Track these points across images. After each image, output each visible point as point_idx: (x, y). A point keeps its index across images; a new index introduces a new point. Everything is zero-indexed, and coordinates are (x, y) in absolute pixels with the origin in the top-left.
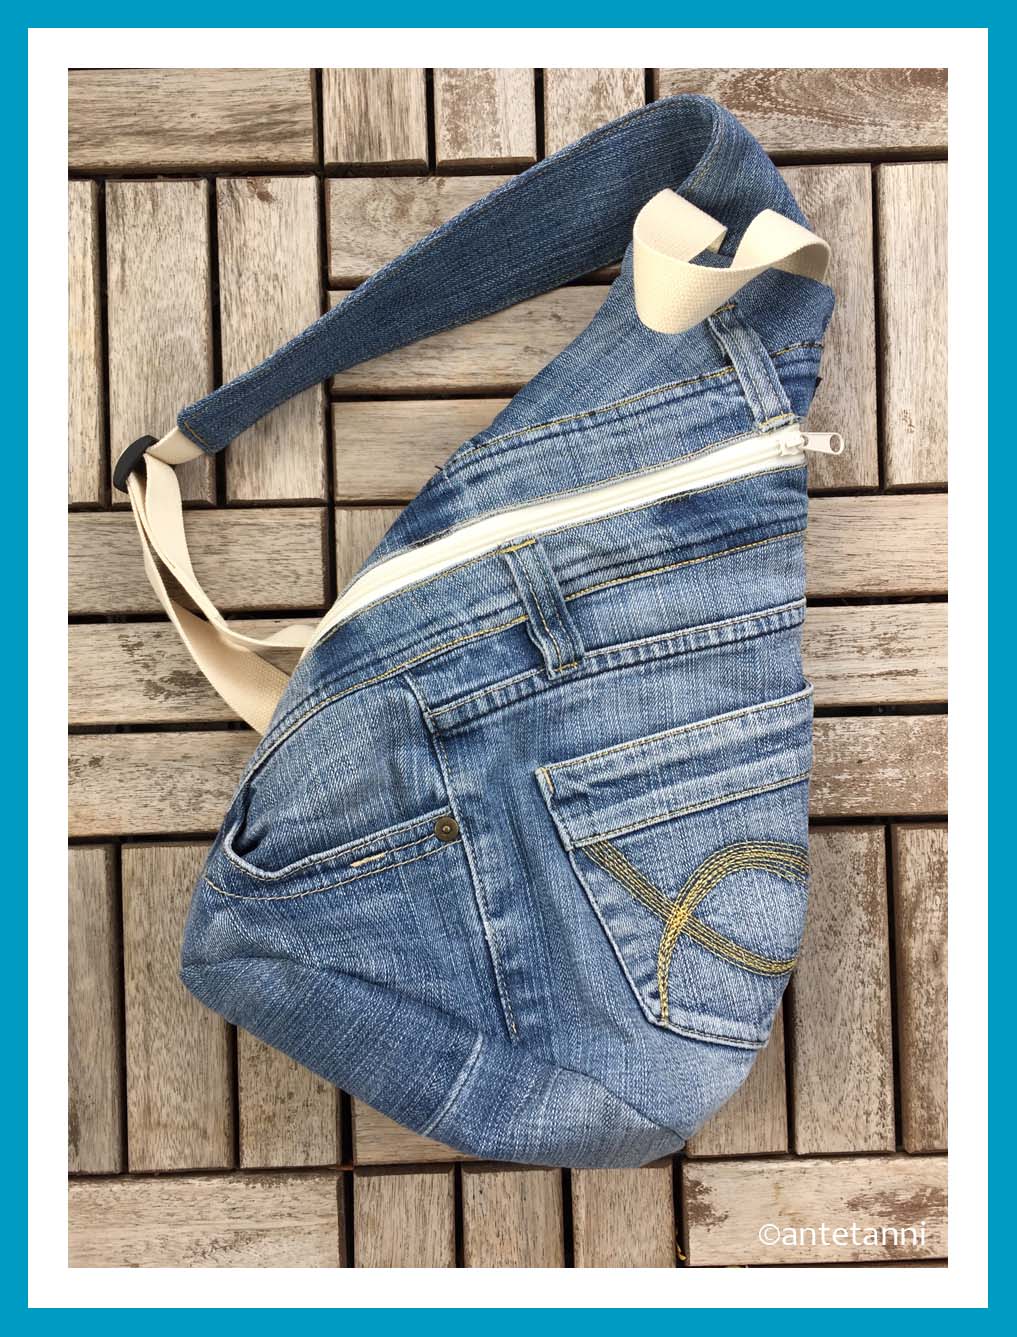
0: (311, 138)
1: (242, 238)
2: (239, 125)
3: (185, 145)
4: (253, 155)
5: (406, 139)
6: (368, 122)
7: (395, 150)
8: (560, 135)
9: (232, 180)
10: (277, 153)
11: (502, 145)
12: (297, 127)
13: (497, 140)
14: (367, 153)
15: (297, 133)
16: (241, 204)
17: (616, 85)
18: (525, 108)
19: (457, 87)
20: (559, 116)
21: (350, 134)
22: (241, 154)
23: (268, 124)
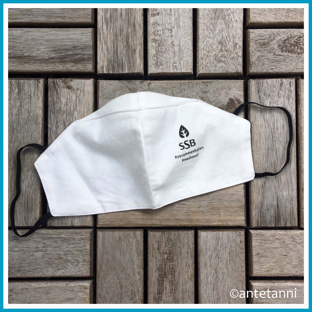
0: (91, 62)
1: (59, 106)
2: (59, 55)
3: (34, 63)
4: (65, 68)
5: (134, 64)
6: (117, 55)
7: (129, 68)
8: (204, 63)
9: (55, 80)
10: (76, 68)
11: (178, 67)
12: (85, 57)
13: (175, 65)
14: (116, 69)
15: (86, 59)
16: (59, 91)
17: (230, 41)
18: (189, 51)
19: (158, 40)
20: (204, 55)
21: (109, 61)
22: (60, 68)
23: (72, 55)
